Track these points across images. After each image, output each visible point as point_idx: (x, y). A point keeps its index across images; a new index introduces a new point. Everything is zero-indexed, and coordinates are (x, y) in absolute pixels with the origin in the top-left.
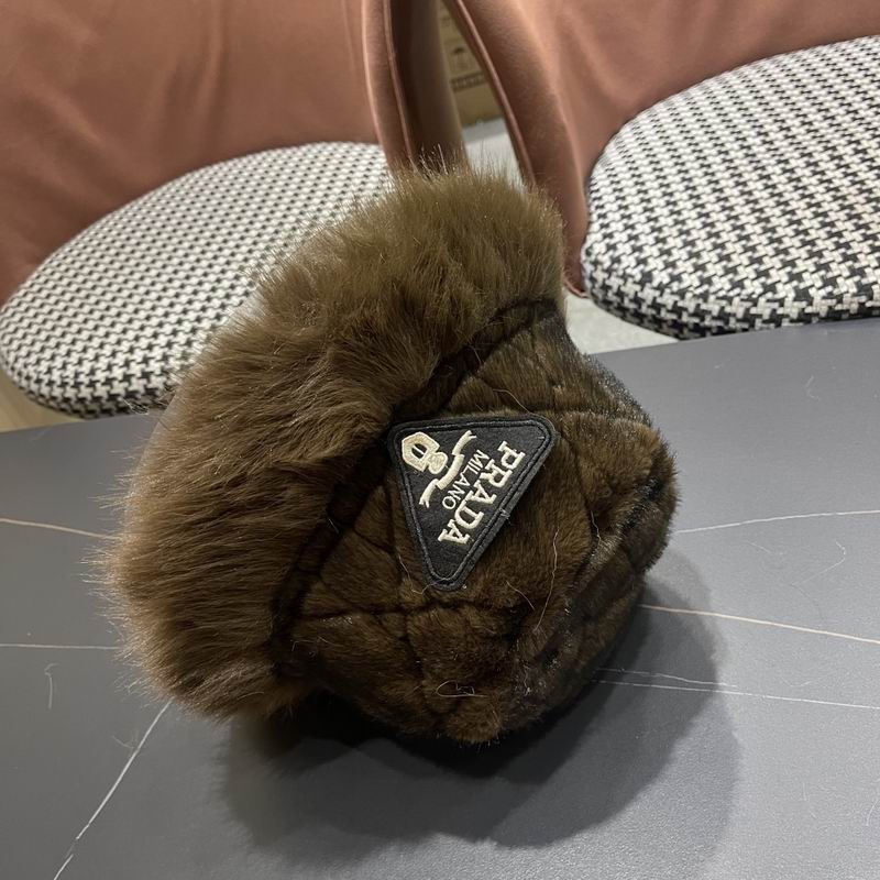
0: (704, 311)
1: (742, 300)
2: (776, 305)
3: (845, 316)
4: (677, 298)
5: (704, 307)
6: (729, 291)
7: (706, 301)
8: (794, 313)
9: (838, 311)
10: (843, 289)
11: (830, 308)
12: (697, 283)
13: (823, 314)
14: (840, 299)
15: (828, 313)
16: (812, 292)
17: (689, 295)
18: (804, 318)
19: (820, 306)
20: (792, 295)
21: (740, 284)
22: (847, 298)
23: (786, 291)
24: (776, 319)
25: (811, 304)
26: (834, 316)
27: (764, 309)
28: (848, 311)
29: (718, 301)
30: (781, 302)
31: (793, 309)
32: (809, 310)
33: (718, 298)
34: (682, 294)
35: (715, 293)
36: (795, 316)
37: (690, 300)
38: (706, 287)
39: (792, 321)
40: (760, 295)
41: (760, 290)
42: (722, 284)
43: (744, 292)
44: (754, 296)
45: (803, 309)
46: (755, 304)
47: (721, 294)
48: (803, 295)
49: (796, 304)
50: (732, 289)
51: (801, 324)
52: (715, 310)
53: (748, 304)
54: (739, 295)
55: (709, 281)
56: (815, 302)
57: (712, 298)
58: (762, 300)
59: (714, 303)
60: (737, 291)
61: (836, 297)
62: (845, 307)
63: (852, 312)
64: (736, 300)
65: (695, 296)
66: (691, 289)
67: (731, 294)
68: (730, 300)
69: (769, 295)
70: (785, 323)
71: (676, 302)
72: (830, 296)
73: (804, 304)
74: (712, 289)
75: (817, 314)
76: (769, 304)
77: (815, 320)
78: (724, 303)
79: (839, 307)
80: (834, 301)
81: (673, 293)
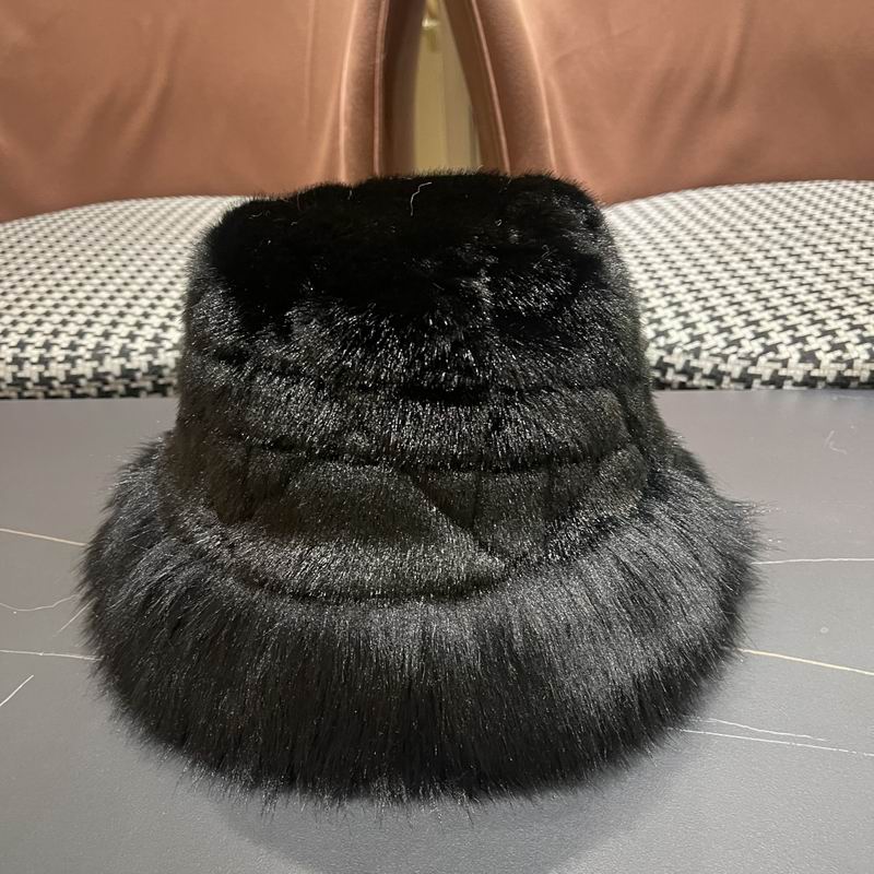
0: (694, 368)
1: (739, 358)
2: (778, 366)
3: (854, 384)
4: (663, 353)
5: (694, 363)
6: (724, 348)
7: (697, 357)
8: (799, 376)
9: (846, 378)
10: (854, 355)
11: (839, 373)
12: (687, 339)
13: (830, 379)
14: (850, 364)
15: (837, 379)
16: (819, 355)
17: (677, 351)
18: (810, 382)
19: (828, 369)
20: (797, 356)
21: (737, 343)
22: (857, 364)
23: (791, 352)
24: (777, 381)
25: (818, 366)
26: (842, 383)
27: (764, 369)
28: (858, 378)
29: (711, 358)
30: (785, 363)
31: (797, 370)
32: (815, 373)
33: (712, 355)
34: (670, 349)
35: (708, 350)
36: (799, 379)
37: (679, 356)
38: (697, 344)
39: (795, 384)
40: (761, 355)
41: (761, 350)
42: (716, 342)
43: (741, 351)
44: (754, 356)
45: (809, 372)
46: (754, 362)
47: (715, 351)
48: (808, 357)
49: (802, 366)
50: (728, 347)
51: (804, 388)
52: (708, 368)
53: (746, 363)
54: (735, 353)
55: (700, 338)
56: (822, 365)
57: (704, 354)
58: (762, 360)
59: (707, 360)
60: (733, 349)
61: (847, 362)
62: (855, 373)
63: (862, 380)
64: (733, 358)
65: (685, 351)
66: (681, 344)
67: (727, 352)
68: (725, 358)
69: (771, 355)
70: (788, 386)
71: (662, 358)
72: (839, 360)
73: (810, 366)
74: (705, 346)
75: (824, 379)
76: (770, 364)
77: (821, 385)
78: (718, 360)
79: (848, 373)
80: (844, 366)
81: (658, 348)
